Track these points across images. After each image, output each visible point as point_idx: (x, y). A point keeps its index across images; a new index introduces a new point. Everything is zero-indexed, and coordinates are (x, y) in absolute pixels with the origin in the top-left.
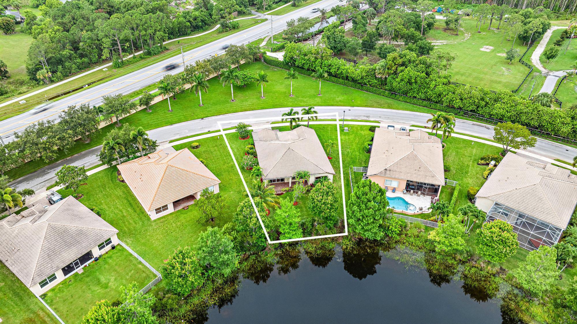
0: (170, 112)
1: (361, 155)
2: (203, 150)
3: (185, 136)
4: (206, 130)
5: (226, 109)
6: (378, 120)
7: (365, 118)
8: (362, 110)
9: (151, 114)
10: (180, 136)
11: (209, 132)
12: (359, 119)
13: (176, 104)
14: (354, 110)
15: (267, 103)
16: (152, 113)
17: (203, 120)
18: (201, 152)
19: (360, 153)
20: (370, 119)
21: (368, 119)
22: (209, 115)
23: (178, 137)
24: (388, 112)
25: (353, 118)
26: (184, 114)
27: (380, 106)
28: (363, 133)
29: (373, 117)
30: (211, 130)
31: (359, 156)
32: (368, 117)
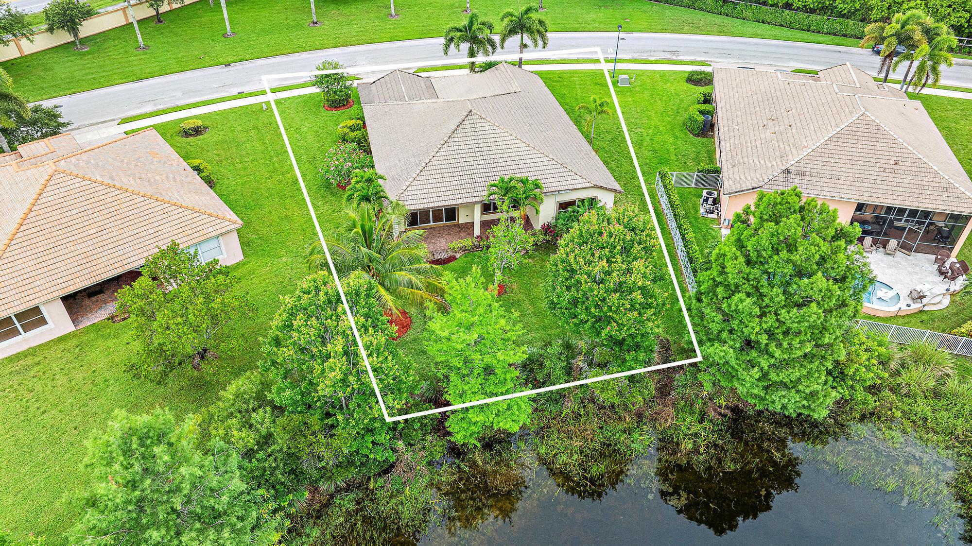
0: (141, 52)
1: (679, 142)
2: (215, 138)
3: (169, 105)
4: (235, 91)
5: (295, 42)
6: (702, 59)
7: (668, 56)
8: (654, 39)
9: (85, 55)
10: (155, 105)
11: (242, 95)
12: (651, 58)
13: (162, 34)
14: (635, 39)
15: (406, 28)
16: (88, 53)
17: (228, 68)
18: (207, 145)
19: (677, 138)
20: (680, 58)
21: (674, 57)
22: (247, 57)
23: (149, 108)
24: (722, 42)
25: (636, 56)
26: (180, 56)
27: (700, 30)
28: (671, 88)
29: (688, 53)
30: (246, 89)
31: (675, 144)
32: (673, 52)
